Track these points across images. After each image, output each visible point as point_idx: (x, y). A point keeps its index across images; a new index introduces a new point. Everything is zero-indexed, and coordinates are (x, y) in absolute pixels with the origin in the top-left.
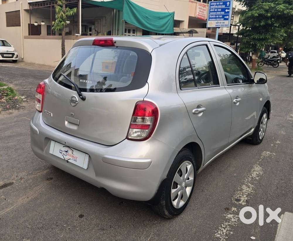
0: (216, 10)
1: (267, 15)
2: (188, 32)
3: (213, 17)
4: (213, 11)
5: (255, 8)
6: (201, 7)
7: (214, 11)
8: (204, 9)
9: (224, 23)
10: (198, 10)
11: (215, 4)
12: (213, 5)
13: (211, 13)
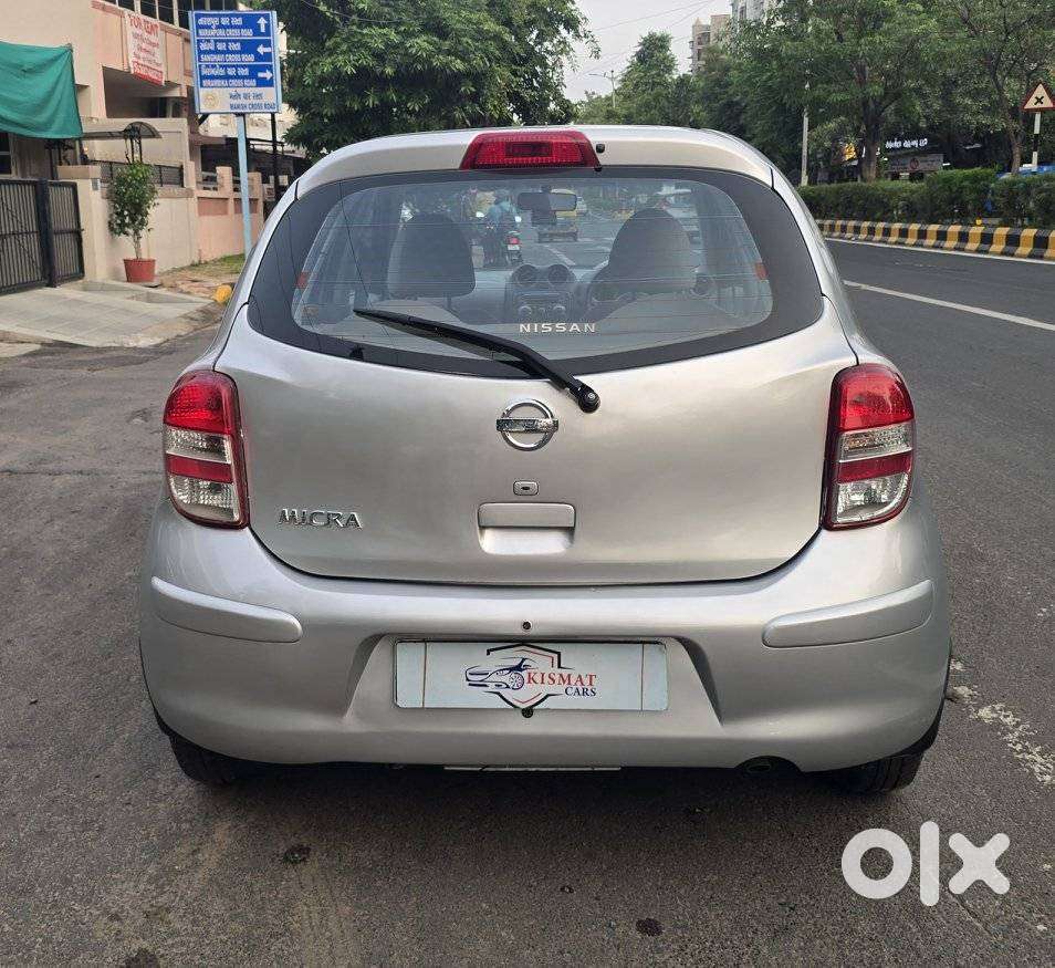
0: (221, 47)
1: (383, 72)
2: (125, 130)
3: (213, 72)
4: (212, 48)
5: (337, 45)
6: (138, 31)
7: (216, 52)
8: (153, 38)
9: (258, 96)
10: (132, 44)
11: (215, 21)
12: (209, 27)
13: (205, 58)
